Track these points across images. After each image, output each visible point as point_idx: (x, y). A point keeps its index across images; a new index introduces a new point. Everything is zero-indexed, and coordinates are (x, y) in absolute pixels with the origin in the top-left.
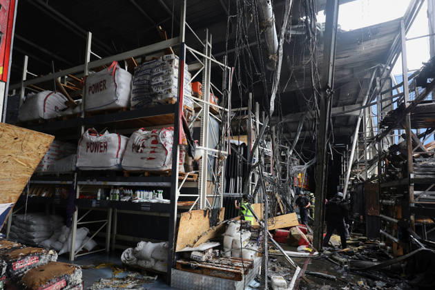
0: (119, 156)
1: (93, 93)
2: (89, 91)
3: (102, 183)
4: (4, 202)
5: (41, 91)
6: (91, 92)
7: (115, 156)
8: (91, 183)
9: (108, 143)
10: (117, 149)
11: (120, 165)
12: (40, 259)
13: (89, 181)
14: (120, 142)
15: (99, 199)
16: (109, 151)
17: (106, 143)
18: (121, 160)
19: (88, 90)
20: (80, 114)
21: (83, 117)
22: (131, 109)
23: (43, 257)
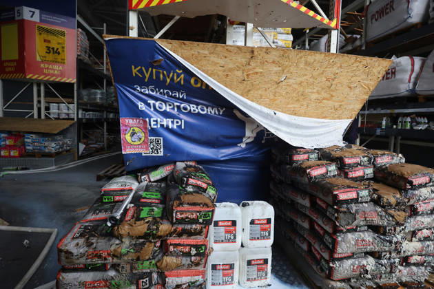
0: (412, 80)
1: (376, 20)
2: (372, 19)
3: (389, 111)
4: (348, 118)
5: (321, 37)
6: (374, 20)
7: (407, 81)
8: (375, 112)
9: (397, 68)
10: (409, 73)
11: (413, 90)
12: (393, 159)
13: (372, 110)
14: (413, 65)
15: (384, 127)
16: (398, 76)
17: (395, 68)
18: (415, 84)
19: (369, 20)
20: (361, 46)
21: (364, 48)
22: (430, 22)
23: (395, 158)
